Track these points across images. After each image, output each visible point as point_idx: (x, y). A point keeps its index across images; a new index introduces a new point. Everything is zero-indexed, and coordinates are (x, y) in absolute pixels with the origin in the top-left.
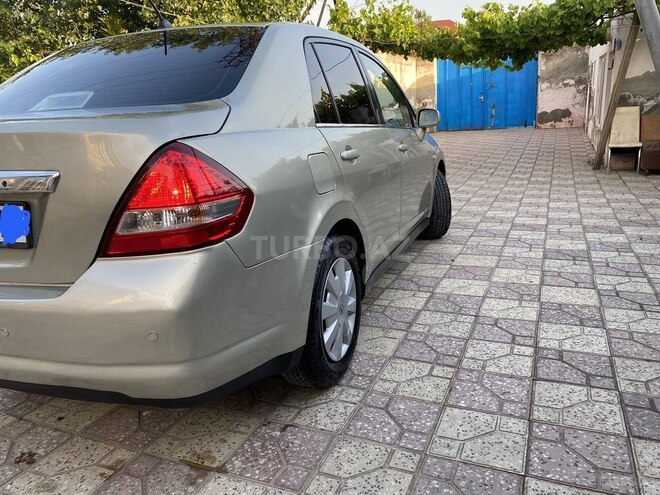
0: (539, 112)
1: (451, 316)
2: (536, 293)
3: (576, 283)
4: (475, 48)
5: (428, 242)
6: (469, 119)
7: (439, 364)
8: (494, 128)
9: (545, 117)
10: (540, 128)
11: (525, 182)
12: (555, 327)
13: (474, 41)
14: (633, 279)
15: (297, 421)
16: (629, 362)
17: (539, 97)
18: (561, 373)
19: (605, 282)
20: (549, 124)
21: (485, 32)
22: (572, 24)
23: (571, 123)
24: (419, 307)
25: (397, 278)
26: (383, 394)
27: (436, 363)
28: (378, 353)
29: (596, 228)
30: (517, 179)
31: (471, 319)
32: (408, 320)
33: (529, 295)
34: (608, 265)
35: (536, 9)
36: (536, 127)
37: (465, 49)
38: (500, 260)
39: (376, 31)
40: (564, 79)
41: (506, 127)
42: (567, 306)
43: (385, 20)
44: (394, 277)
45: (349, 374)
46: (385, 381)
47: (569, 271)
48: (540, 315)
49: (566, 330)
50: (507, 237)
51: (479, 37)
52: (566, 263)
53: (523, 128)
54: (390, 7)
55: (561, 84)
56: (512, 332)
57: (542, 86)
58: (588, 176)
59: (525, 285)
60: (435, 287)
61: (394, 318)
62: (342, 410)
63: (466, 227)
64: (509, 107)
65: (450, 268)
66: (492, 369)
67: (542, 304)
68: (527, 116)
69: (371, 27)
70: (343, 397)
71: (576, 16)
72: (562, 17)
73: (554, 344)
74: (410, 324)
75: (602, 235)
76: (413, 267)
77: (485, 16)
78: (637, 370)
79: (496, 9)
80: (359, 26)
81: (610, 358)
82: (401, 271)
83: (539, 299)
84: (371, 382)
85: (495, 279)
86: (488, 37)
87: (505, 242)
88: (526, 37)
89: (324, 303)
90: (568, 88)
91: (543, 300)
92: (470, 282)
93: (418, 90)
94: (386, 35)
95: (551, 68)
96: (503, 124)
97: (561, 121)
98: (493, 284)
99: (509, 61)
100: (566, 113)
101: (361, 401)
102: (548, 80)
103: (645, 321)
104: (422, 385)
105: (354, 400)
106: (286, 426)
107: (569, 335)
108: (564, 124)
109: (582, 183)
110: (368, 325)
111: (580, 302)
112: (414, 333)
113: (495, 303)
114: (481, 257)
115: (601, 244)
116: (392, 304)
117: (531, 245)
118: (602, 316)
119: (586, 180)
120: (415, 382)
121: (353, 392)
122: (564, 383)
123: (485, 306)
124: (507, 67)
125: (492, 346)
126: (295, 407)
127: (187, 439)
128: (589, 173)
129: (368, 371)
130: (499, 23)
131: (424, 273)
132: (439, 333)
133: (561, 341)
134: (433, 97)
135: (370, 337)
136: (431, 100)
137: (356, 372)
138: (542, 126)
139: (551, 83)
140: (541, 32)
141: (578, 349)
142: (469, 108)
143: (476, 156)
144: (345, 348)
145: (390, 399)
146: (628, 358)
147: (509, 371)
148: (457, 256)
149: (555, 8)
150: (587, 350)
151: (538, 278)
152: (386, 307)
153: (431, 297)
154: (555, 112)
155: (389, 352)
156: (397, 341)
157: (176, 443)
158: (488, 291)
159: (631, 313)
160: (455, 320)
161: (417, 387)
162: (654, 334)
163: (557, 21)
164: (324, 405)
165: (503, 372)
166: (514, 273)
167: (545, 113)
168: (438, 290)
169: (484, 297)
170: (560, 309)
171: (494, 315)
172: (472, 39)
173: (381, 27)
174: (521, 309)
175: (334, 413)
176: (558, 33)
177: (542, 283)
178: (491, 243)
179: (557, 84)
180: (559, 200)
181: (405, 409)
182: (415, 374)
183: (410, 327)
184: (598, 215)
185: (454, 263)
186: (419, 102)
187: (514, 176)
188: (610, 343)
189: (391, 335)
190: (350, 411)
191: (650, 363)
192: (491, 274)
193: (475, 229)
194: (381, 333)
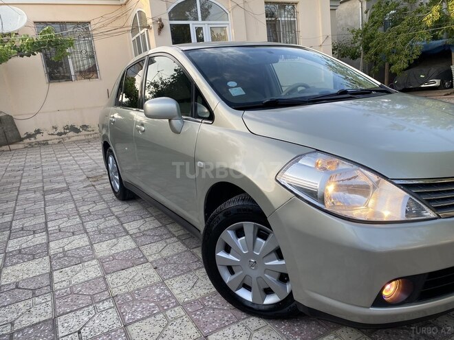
2: (54, 263)
3: (17, 287)
47: (21, 305)
48: (48, 246)
56: (62, 233)
59: (65, 266)
67: (48, 254)
83: (50, 257)
85: (95, 262)
91: (47, 258)
98: (93, 257)
113: (82, 243)
123: (86, 239)
158: (92, 249)
169: (92, 244)
170: (34, 255)
171: (77, 237)
174: (62, 246)
177: (51, 274)
192: (102, 265)
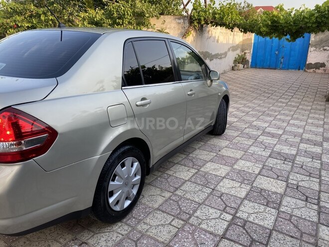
0: (307, 63)
1: (200, 187)
2: (253, 179)
3: (278, 176)
4: (267, 30)
5: (213, 136)
6: (268, 63)
7: (178, 218)
8: (281, 69)
9: (310, 66)
10: (307, 72)
11: (284, 105)
12: (251, 204)
13: (267, 26)
14: (312, 179)
15: (89, 241)
16: (280, 236)
17: (308, 55)
18: (239, 236)
19: (294, 178)
20: (312, 70)
21: (273, 22)
22: (322, 21)
23: (325, 70)
24: (187, 179)
25: (185, 158)
26: (140, 232)
27: (176, 217)
28: (151, 205)
29: (308, 141)
30: (281, 102)
31: (209, 191)
32: (177, 186)
33: (248, 180)
34: (302, 167)
35: (303, 11)
36: (305, 71)
37: (261, 30)
38: (245, 154)
39: (217, 16)
40: (324, 47)
41: (288, 69)
42: (265, 190)
43: (222, 11)
44: (184, 156)
45: (130, 215)
46: (145, 223)
47: (279, 167)
48: (247, 194)
49: (256, 207)
50: (256, 140)
51: (270, 24)
52: (279, 161)
53: (297, 71)
54: (225, 4)
55: (322, 49)
56: (227, 203)
57: (311, 49)
58: (321, 105)
59: (250, 173)
60: (201, 167)
61: (171, 184)
62: (114, 238)
63: (238, 130)
64: (291, 58)
65: (216, 156)
66: (204, 226)
67: (252, 187)
68: (301, 64)
69: (214, 13)
70: (119, 231)
71: (325, 17)
72: (317, 17)
73: (245, 216)
74: (177, 189)
75: (309, 146)
76: (197, 152)
77: (274, 13)
78: (282, 242)
79: (282, 9)
80: (208, 13)
81: (271, 231)
82: (190, 153)
83: (252, 184)
84: (138, 222)
85: (235, 167)
86: (275, 24)
87: (253, 143)
88: (296, 26)
89: (111, 183)
90: (326, 51)
91: (254, 185)
92: (222, 166)
93: (243, 45)
94: (222, 19)
95: (318, 40)
96: (286, 67)
97: (319, 69)
98: (233, 170)
99: (288, 37)
100: (323, 65)
101: (127, 234)
102: (315, 46)
103: (303, 209)
104: (162, 230)
105: (124, 233)
106: (83, 243)
107: (256, 211)
108: (321, 70)
109: (316, 109)
110: (155, 186)
111: (274, 189)
112: (176, 195)
113: (227, 182)
114: (235, 151)
115: (305, 152)
116: (174, 175)
117: (266, 147)
118: (281, 201)
119: (319, 107)
120: (160, 227)
121: (126, 227)
122: (238, 243)
123: (221, 184)
124: (287, 39)
125: (211, 211)
126: (93, 232)
127: (34, 241)
128: (322, 103)
129: (140, 216)
130: (282, 17)
131: (201, 157)
132: (188, 197)
133: (250, 214)
134: (250, 50)
135: (153, 194)
136: (249, 51)
137: (134, 216)
138: (308, 71)
139: (316, 47)
140: (305, 24)
141: (256, 221)
142: (269, 57)
143: (265, 85)
144: (128, 203)
145: (142, 236)
146: (281, 233)
147: (212, 229)
148: (224, 148)
149: (313, 12)
150: (261, 223)
151: (259, 169)
152: (170, 175)
153: (196, 173)
154: (316, 64)
155: (156, 206)
156: (164, 199)
157: (27, 242)
158: (228, 174)
159: (299, 202)
160: (201, 190)
161: (159, 231)
162: (305, 219)
163: (313, 19)
164: (108, 233)
165: (208, 229)
166: (248, 164)
167: (311, 64)
168: (202, 169)
169: (224, 178)
170: (260, 193)
171: (223, 190)
172: (266, 25)
173: (219, 14)
174: (239, 189)
175: (109, 239)
176: (314, 26)
177: (259, 174)
178: (246, 143)
179: (320, 49)
180: (297, 119)
181: (145, 244)
182: (162, 222)
183: (175, 191)
184: (313, 132)
185: (220, 153)
186: (242, 52)
187: (280, 100)
188: (276, 220)
189: (163, 195)
190: (118, 239)
191: (292, 239)
192: (235, 163)
193: (242, 132)
194: (159, 193)
